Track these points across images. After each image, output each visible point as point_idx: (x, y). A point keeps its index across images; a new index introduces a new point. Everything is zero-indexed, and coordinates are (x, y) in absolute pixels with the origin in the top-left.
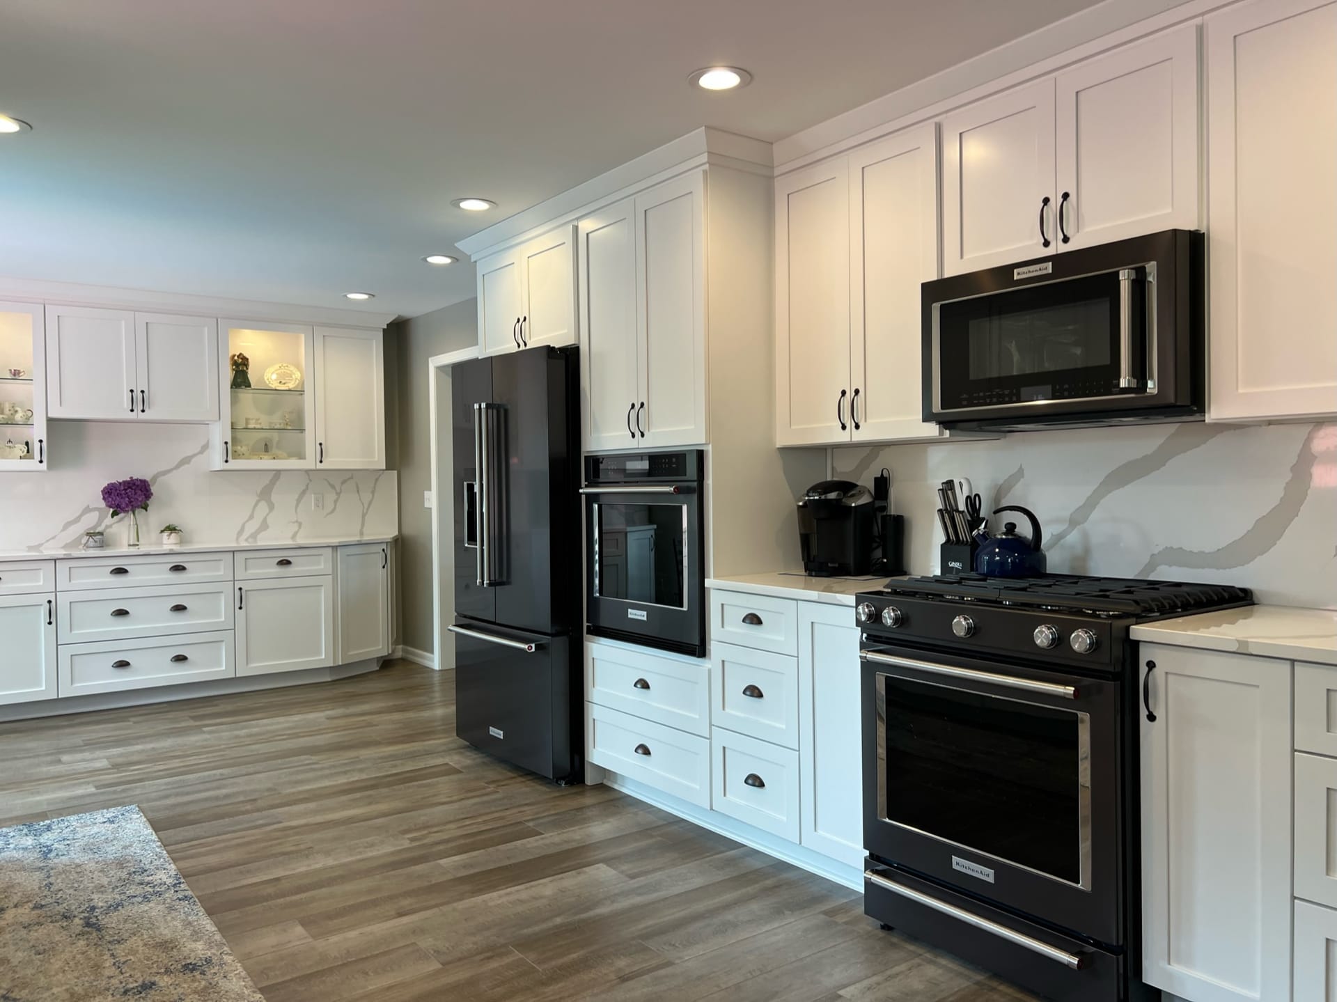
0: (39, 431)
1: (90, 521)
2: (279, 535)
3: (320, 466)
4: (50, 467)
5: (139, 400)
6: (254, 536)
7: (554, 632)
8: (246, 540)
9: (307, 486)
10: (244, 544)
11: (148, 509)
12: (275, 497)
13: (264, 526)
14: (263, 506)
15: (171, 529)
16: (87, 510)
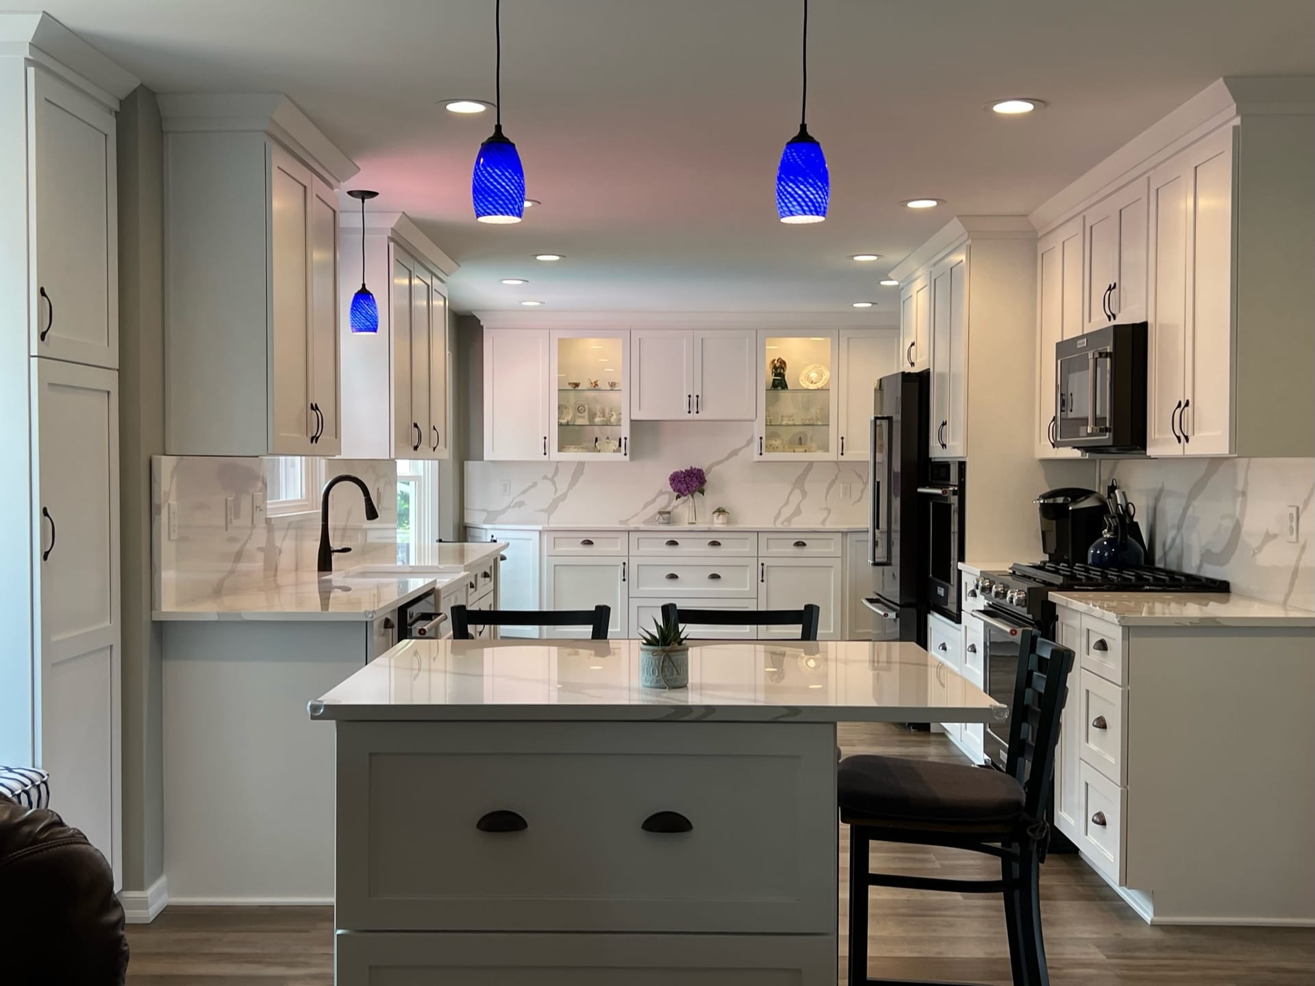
0: (625, 431)
1: (661, 503)
2: (809, 520)
3: (841, 458)
4: (631, 459)
5: (695, 403)
6: (789, 520)
7: (903, 603)
8: (782, 523)
9: (835, 476)
10: (779, 526)
11: (705, 494)
12: (807, 486)
13: (798, 512)
14: (797, 492)
15: (720, 511)
16: (661, 493)
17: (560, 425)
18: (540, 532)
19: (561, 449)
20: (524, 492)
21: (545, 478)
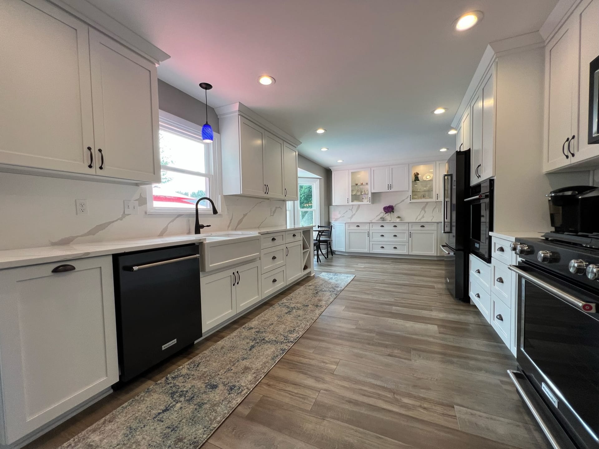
0: (370, 195)
1: (382, 215)
2: (427, 218)
3: (437, 200)
4: (372, 203)
5: (390, 187)
6: (420, 219)
7: (457, 249)
8: (418, 220)
9: (436, 206)
10: (417, 221)
11: (394, 212)
12: (426, 210)
13: (423, 217)
14: (423, 212)
15: (399, 217)
16: (381, 213)
17: (352, 195)
18: (345, 223)
19: (352, 201)
20: (344, 214)
21: (350, 209)
